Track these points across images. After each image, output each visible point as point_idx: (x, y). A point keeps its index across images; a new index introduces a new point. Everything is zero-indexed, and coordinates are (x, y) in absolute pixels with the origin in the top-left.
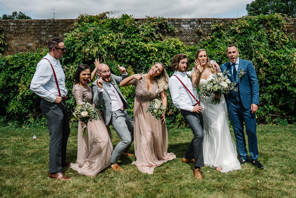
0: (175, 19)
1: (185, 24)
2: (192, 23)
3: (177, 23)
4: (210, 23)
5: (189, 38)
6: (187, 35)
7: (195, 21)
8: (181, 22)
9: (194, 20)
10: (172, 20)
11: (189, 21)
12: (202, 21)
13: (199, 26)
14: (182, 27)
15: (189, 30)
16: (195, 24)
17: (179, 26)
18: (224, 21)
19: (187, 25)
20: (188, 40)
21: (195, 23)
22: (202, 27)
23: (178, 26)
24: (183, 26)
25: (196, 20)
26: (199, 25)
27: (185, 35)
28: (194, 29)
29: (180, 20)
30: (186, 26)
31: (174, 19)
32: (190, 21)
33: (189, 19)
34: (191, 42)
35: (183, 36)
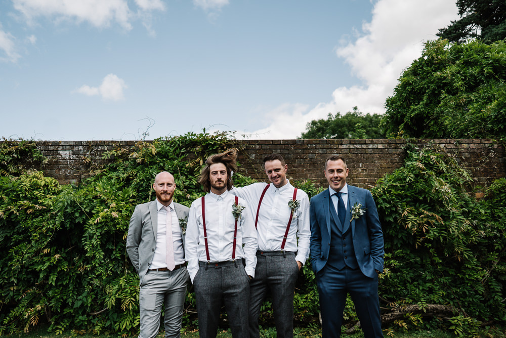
0: (50, 142)
1: (66, 150)
2: (76, 148)
3: (51, 148)
4: (106, 149)
5: (70, 172)
6: (67, 168)
7: (82, 145)
8: (59, 147)
9: (80, 143)
10: (45, 144)
11: (72, 146)
12: (93, 146)
13: (88, 153)
14: (59, 154)
15: (70, 159)
16: (81, 150)
17: (55, 153)
18: (129, 145)
19: (67, 152)
20: (68, 176)
21: (81, 148)
22: (91, 155)
23: (53, 153)
24: (62, 152)
25: (83, 143)
26: (88, 151)
27: (64, 168)
28: (79, 158)
29: (57, 144)
30: (65, 154)
31: (47, 142)
32: (74, 145)
33: (71, 142)
34: (73, 179)
35: (60, 169)
